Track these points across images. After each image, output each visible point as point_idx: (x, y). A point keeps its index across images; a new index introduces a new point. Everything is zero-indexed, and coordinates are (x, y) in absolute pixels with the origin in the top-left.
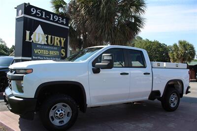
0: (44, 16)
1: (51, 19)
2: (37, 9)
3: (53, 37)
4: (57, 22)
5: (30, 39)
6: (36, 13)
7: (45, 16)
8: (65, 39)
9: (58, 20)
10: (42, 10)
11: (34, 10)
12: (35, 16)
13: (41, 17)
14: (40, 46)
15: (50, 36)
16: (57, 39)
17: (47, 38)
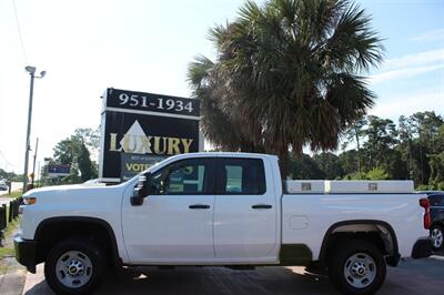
0: (144, 105)
1: (161, 107)
2: (130, 93)
3: (165, 139)
4: (172, 111)
5: (118, 146)
6: (130, 101)
7: (147, 104)
8: (191, 141)
9: (176, 107)
10: (140, 95)
11: (124, 97)
12: (127, 106)
13: (139, 107)
14: (138, 158)
15: (157, 139)
16: (174, 142)
17: (152, 141)
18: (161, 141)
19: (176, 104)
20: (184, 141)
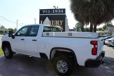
1: (54, 12)
3: (55, 21)
4: (57, 13)
6: (45, 12)
7: (50, 12)
8: (63, 21)
11: (44, 11)
15: (53, 21)
16: (58, 22)
17: (51, 22)
18: (54, 22)
19: (58, 11)
20: (61, 21)
